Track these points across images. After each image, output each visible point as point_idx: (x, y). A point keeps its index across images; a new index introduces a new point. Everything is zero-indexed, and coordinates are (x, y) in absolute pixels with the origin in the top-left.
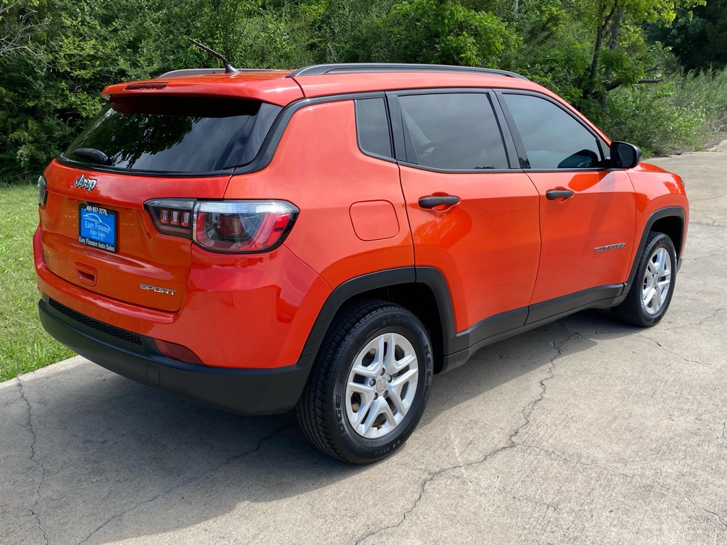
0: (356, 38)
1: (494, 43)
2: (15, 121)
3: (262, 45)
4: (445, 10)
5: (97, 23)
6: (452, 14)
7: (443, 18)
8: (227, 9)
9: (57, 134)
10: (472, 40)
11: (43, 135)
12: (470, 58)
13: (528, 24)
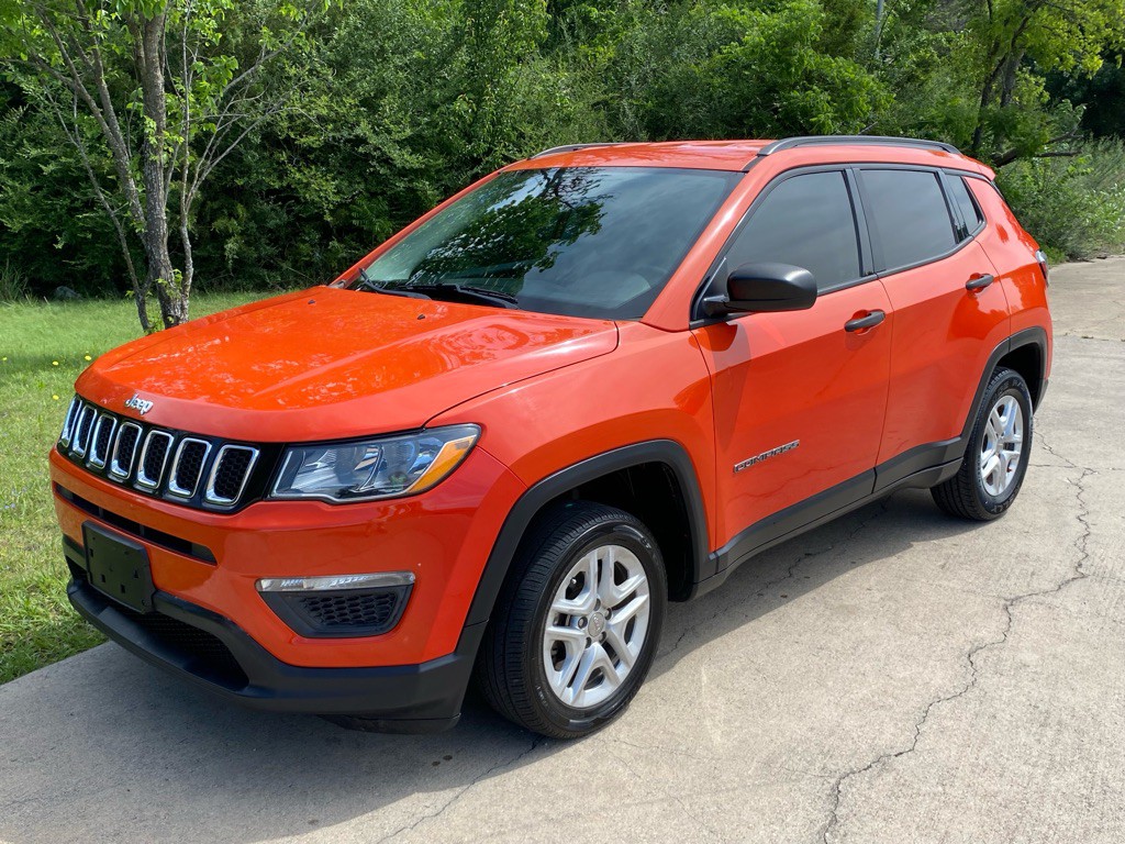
0: (661, 93)
1: (858, 102)
2: (215, 205)
3: (537, 103)
4: (791, 55)
5: (330, 72)
6: (801, 60)
7: (789, 66)
8: (497, 53)
9: (271, 224)
10: (826, 96)
11: (252, 224)
12: (824, 123)
13: (899, 72)
